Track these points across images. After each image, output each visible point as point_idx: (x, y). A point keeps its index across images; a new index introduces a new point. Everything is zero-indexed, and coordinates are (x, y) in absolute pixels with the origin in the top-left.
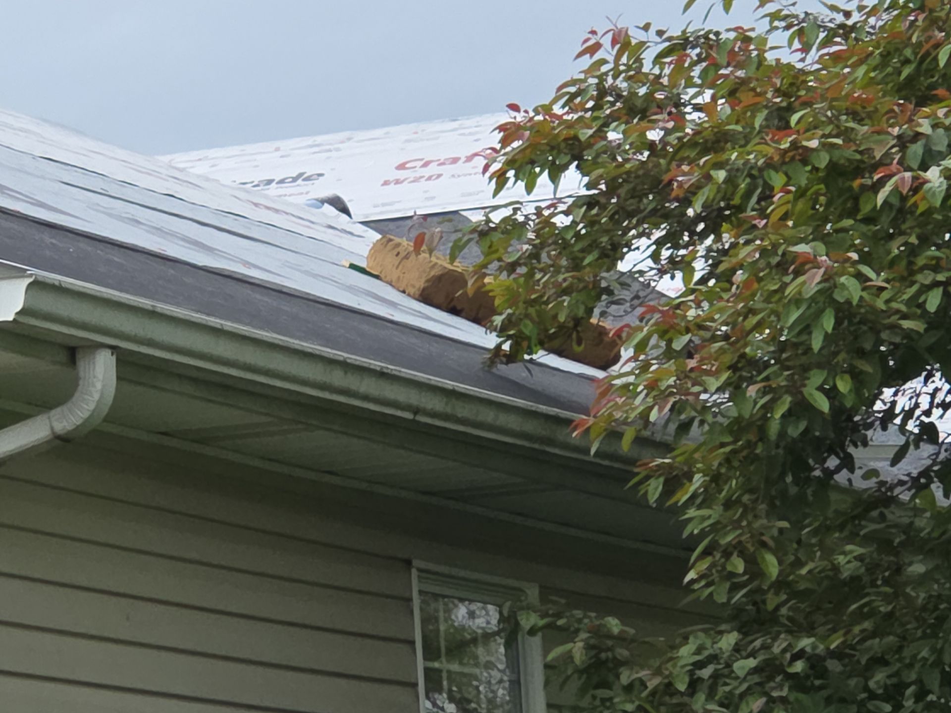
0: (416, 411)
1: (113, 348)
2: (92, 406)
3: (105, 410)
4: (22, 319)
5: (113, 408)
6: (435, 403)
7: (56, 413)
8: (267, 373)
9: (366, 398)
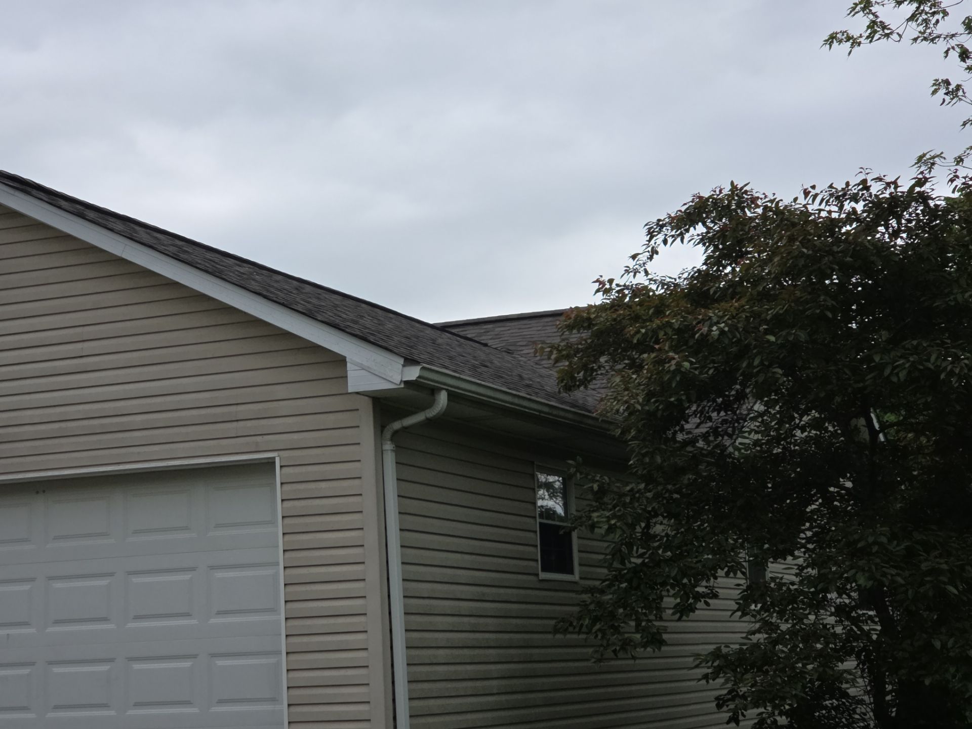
0: (540, 411)
1: (447, 390)
2: (440, 409)
3: (444, 410)
4: (419, 380)
5: (446, 410)
6: (546, 409)
7: (427, 411)
8: (494, 398)
9: (525, 407)
